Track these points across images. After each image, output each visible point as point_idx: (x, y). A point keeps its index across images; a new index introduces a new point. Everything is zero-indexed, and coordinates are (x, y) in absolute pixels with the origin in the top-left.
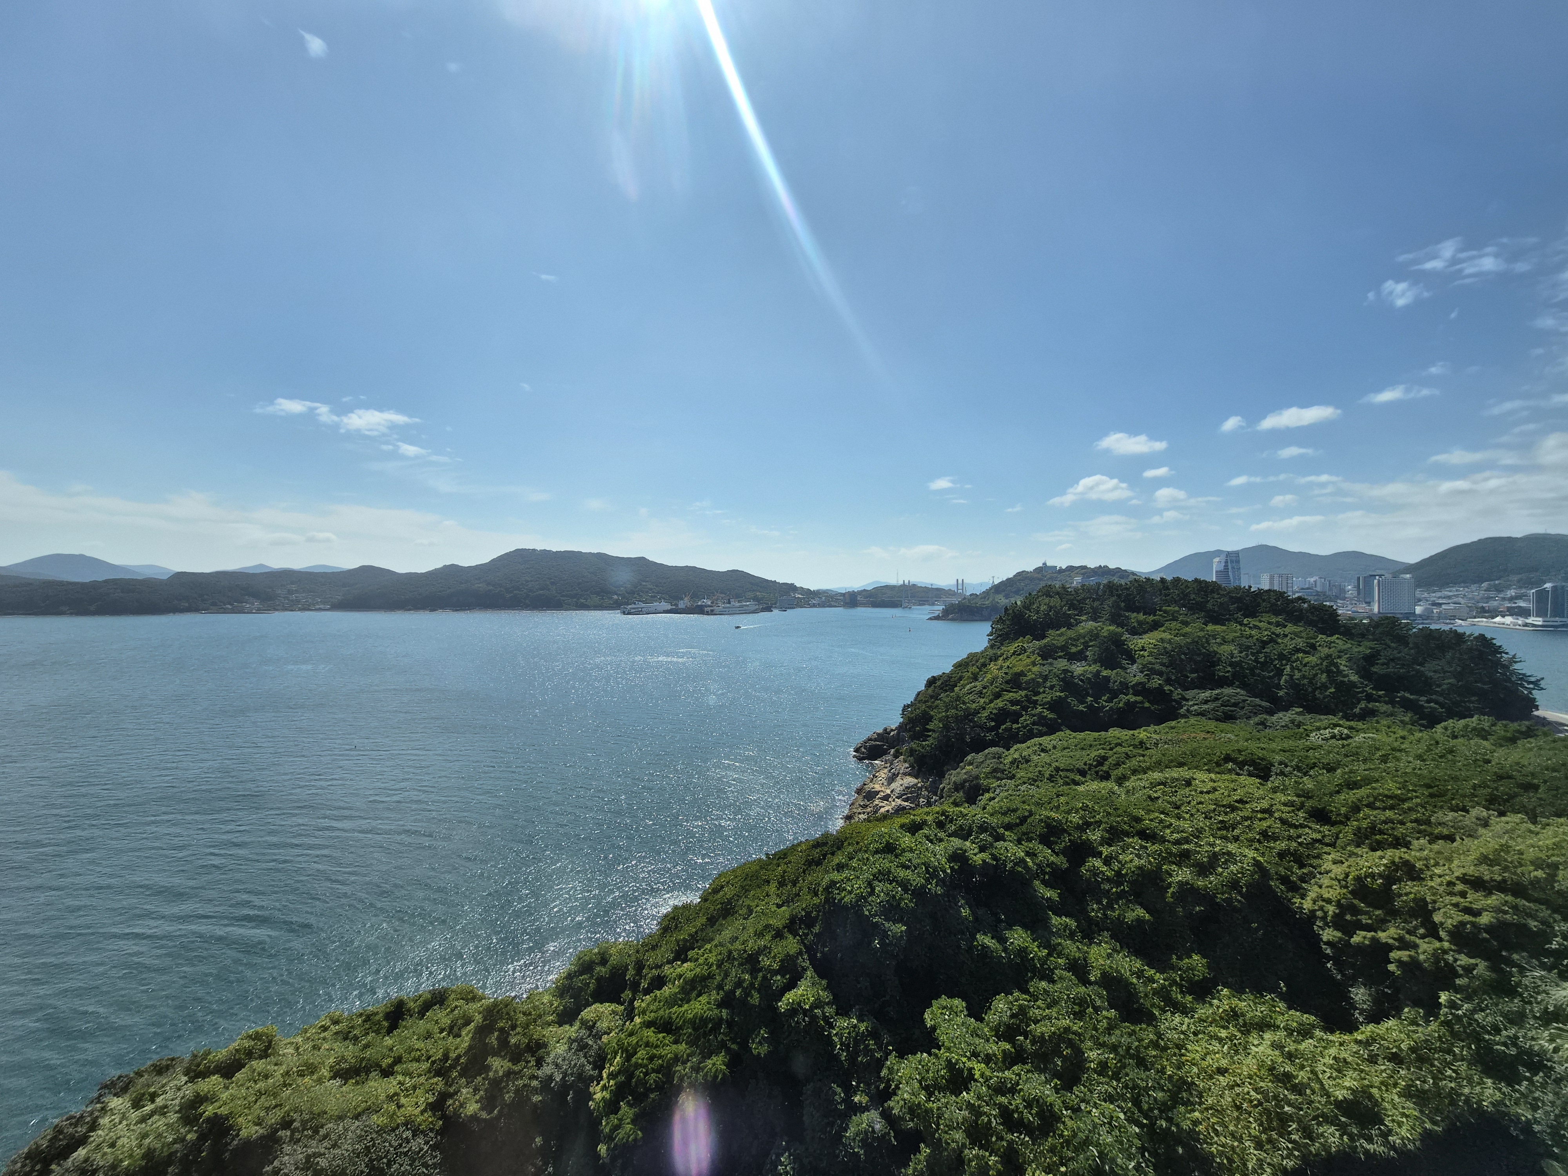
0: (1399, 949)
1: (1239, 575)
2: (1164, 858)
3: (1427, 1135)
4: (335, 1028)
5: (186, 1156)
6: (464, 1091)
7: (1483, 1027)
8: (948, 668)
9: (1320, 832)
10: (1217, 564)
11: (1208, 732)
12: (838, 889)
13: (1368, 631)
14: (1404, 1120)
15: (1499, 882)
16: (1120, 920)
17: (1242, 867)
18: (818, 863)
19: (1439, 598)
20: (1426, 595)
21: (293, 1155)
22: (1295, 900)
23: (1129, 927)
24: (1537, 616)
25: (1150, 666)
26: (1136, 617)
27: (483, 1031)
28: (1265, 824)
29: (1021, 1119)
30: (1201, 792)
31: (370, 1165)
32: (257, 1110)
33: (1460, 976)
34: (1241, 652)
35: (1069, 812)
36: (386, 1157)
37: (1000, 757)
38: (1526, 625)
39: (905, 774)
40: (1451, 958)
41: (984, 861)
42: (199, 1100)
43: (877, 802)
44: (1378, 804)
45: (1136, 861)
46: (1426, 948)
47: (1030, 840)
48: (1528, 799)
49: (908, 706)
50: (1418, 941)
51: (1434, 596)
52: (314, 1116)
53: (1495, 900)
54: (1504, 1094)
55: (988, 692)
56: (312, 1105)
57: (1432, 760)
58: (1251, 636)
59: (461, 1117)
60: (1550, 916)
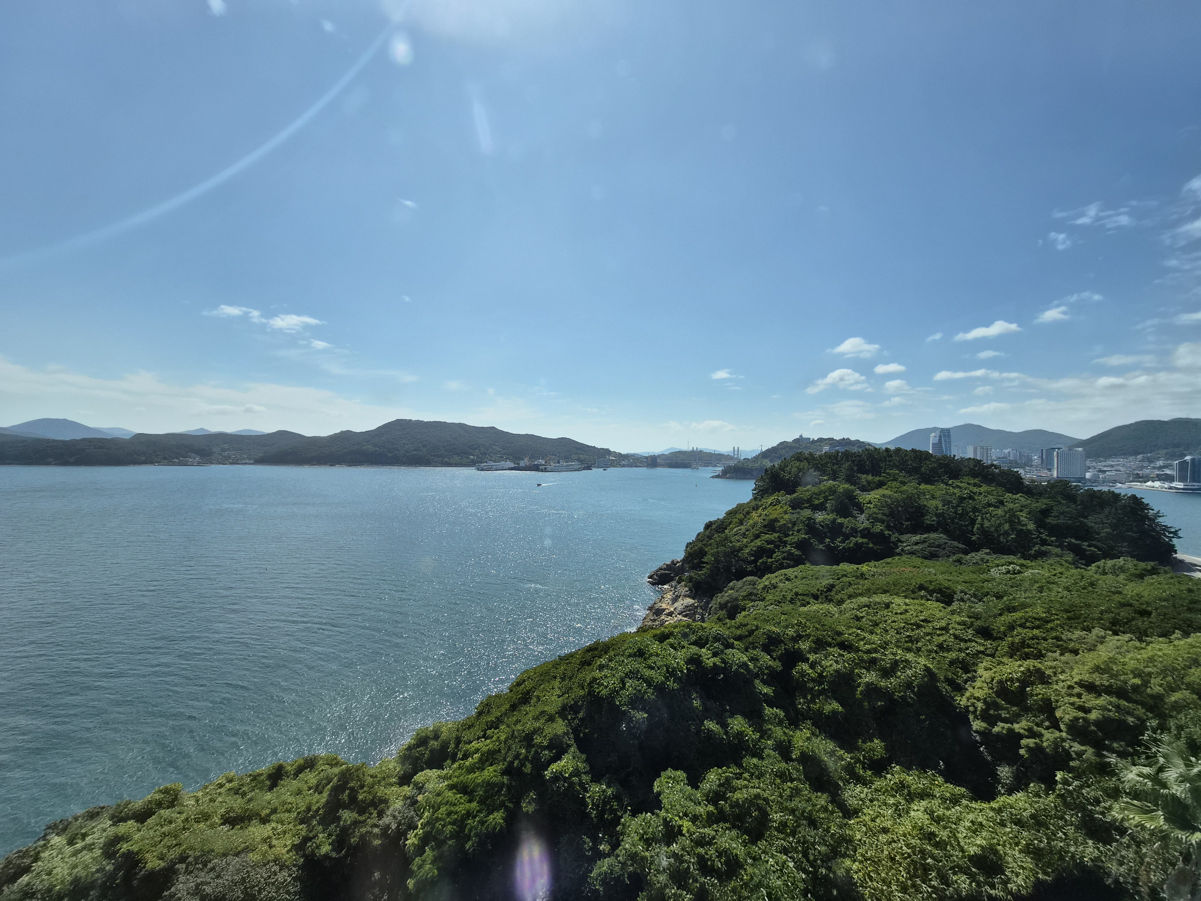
0: (1028, 737)
1: (950, 447)
2: (856, 664)
3: (1039, 884)
4: (228, 786)
5: (104, 883)
6: (321, 836)
7: (1087, 800)
8: (722, 516)
9: (984, 645)
10: (933, 438)
11: (915, 567)
12: (598, 684)
13: (1046, 491)
14: (1021, 871)
15: (1107, 687)
16: (820, 712)
17: (916, 672)
18: (589, 664)
19: (1104, 466)
20: (1094, 464)
21: (186, 883)
22: (956, 698)
23: (827, 717)
24: (1179, 481)
25: (875, 516)
26: (865, 478)
27: (338, 789)
28: (942, 639)
29: (713, 865)
30: (896, 613)
31: (245, 892)
32: (161, 849)
33: (1073, 759)
34: (944, 506)
35: (787, 627)
36: (257, 886)
37: (754, 584)
38: (1171, 488)
39: (685, 596)
40: (1067, 745)
41: (714, 664)
42: (118, 839)
43: (663, 617)
44: (1028, 624)
45: (835, 666)
46: (1049, 736)
47: (754, 648)
48: (1141, 623)
49: (690, 543)
50: (1043, 731)
51: (1100, 465)
52: (204, 853)
53: (1103, 700)
54: (1101, 852)
55: (750, 534)
56: (204, 845)
57: (1077, 591)
58: (954, 494)
59: (316, 856)
60: (1144, 714)
